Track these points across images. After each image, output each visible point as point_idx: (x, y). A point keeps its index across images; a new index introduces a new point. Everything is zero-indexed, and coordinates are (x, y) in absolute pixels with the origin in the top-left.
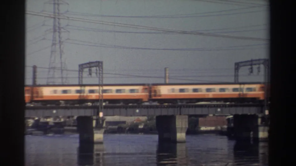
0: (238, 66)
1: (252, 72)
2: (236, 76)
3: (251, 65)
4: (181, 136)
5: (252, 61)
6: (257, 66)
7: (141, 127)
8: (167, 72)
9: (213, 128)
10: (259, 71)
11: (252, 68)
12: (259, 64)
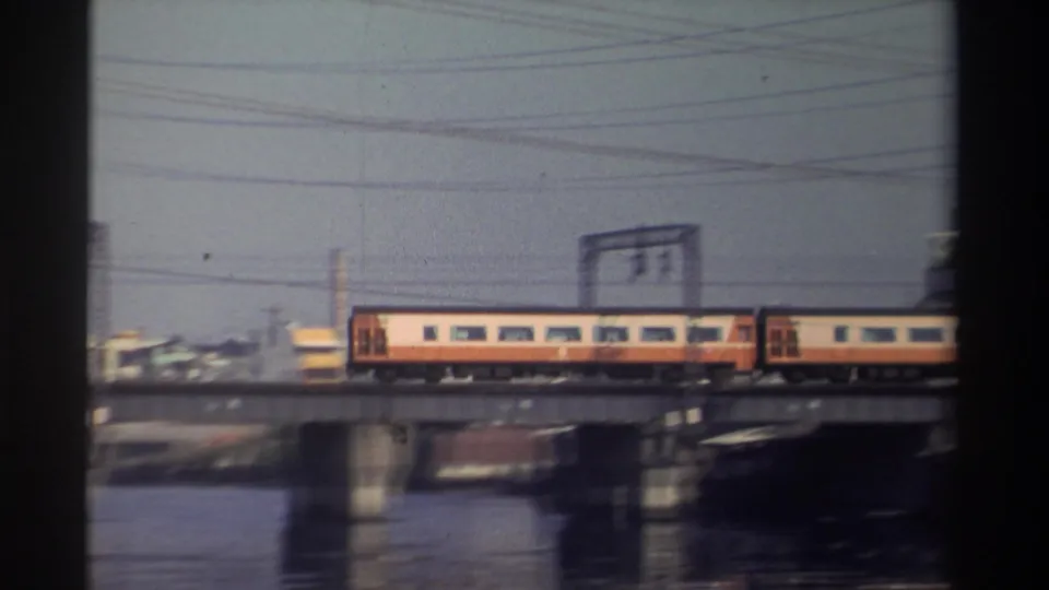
0: (592, 247)
1: (640, 270)
2: (588, 284)
3: (639, 245)
4: (369, 497)
5: (643, 230)
6: (659, 250)
7: (224, 463)
8: (343, 265)
9: (503, 469)
10: (666, 269)
11: (639, 257)
12: (666, 243)
